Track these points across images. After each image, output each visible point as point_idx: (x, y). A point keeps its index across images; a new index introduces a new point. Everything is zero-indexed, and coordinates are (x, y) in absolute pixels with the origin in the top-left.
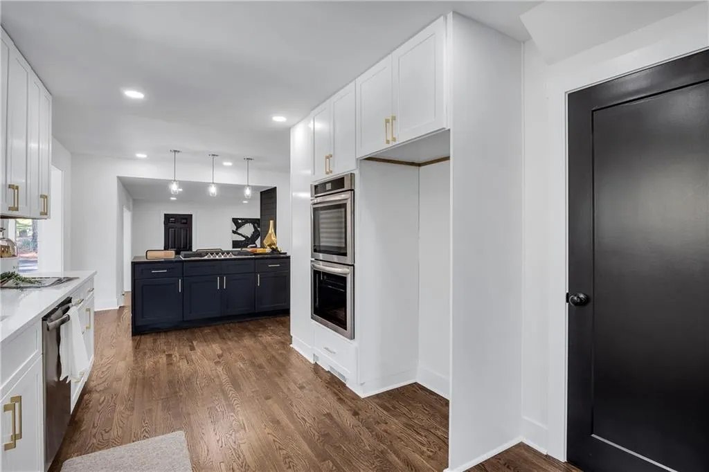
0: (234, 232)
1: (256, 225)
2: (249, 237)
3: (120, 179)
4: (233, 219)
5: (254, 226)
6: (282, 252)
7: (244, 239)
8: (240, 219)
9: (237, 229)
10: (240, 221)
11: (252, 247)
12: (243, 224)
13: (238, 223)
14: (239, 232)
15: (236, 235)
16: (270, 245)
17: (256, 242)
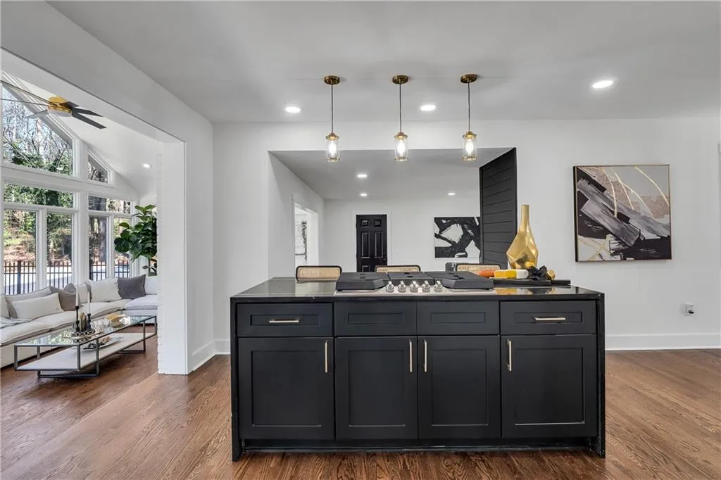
0: (437, 236)
1: (466, 226)
2: (457, 242)
3: (274, 155)
4: (435, 218)
5: (463, 228)
6: (556, 279)
7: (450, 245)
8: (444, 219)
9: (440, 232)
10: (444, 222)
11: (460, 256)
12: (449, 225)
13: (442, 224)
14: (443, 235)
15: (440, 240)
16: (521, 262)
17: (467, 249)
